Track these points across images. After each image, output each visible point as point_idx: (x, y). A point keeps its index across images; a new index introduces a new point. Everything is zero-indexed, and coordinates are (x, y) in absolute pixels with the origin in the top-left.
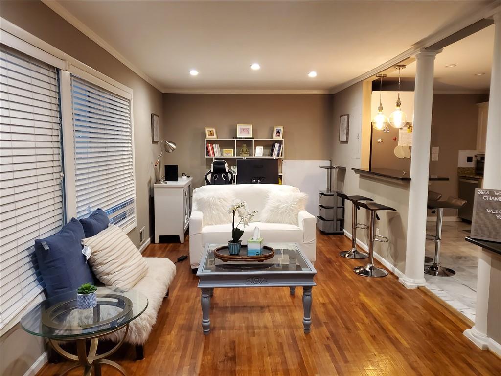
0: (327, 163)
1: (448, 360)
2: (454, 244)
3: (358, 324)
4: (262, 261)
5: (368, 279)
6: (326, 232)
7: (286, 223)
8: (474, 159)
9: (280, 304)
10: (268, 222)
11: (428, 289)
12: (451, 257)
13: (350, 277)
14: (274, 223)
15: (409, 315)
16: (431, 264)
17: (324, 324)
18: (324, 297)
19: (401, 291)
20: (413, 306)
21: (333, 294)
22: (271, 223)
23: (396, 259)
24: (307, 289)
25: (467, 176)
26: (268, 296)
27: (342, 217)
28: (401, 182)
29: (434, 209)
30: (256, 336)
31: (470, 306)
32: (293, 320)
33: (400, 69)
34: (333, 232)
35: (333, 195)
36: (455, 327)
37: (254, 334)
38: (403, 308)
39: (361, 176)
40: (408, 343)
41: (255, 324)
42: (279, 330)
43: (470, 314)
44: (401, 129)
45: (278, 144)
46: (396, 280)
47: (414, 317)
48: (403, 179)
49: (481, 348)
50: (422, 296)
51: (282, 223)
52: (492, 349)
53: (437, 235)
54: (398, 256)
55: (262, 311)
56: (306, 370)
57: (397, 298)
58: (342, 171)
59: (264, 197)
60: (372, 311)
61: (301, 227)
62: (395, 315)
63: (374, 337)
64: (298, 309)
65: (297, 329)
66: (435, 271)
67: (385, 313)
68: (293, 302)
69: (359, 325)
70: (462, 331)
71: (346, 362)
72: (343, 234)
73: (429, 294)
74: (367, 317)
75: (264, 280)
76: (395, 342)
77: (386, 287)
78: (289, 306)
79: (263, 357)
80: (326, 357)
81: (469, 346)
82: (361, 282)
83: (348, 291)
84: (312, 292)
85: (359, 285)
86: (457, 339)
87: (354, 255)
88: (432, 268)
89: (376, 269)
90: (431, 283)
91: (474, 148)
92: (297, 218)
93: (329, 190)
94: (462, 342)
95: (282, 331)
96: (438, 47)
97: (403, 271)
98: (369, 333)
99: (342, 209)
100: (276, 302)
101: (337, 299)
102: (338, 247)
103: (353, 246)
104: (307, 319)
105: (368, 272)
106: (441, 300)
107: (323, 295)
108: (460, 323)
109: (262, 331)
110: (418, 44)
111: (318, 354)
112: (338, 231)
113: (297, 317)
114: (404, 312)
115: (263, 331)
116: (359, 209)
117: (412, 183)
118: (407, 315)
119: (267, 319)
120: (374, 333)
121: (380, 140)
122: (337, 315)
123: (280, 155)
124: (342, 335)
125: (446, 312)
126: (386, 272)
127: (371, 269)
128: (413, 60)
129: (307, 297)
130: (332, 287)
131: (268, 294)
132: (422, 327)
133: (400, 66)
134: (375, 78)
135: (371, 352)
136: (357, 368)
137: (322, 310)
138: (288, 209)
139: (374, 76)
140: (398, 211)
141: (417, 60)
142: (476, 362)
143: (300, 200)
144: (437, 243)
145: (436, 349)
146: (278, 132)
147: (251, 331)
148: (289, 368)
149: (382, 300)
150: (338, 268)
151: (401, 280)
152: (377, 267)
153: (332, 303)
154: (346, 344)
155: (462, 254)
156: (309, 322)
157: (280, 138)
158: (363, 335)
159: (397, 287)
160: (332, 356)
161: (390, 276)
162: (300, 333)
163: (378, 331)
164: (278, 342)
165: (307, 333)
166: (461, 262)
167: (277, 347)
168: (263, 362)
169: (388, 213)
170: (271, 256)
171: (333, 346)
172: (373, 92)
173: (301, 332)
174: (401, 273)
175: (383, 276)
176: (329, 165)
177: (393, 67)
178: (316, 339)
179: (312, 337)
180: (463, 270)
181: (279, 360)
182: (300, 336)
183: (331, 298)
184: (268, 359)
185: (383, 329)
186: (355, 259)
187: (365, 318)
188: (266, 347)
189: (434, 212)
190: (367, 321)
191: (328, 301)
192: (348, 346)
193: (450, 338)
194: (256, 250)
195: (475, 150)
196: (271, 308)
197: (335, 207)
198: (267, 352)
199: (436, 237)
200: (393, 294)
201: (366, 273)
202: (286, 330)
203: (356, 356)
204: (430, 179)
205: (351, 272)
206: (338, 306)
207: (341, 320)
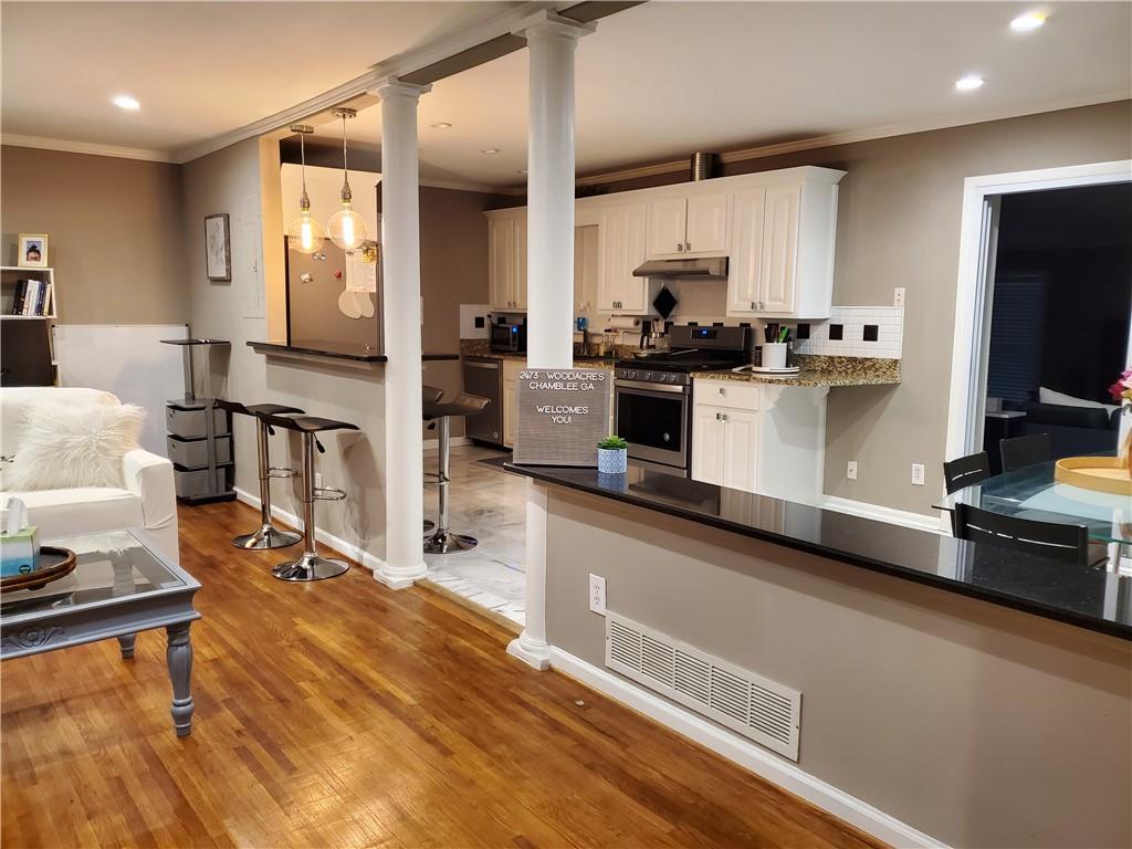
0: (180, 333)
1: (487, 705)
2: (468, 489)
3: (304, 685)
4: (42, 585)
5: (308, 586)
6: (192, 498)
7: (91, 485)
8: (487, 322)
9: (96, 688)
10: (34, 488)
11: (434, 581)
12: (466, 513)
13: (267, 590)
14: (51, 488)
15: (405, 640)
16: (433, 532)
17: (222, 705)
18: (213, 644)
19: (383, 598)
20: (410, 621)
21: (234, 635)
22: (42, 489)
23: (364, 534)
24: (176, 631)
25: (478, 355)
26: (57, 676)
27: (228, 459)
28: (367, 366)
29: (432, 421)
30: (41, 782)
31: (511, 598)
32: (142, 714)
33: (344, 116)
34: (212, 496)
35: (203, 409)
36: (489, 641)
37: (33, 779)
38: (392, 630)
39: (271, 359)
40: (414, 696)
41: (31, 754)
42: (108, 749)
43: (514, 613)
44: (350, 253)
45: (37, 283)
46: (368, 577)
47: (415, 643)
48: (370, 359)
49: (539, 669)
50: (424, 597)
51: (76, 486)
52: (557, 666)
53: (442, 473)
54: (369, 525)
55: (49, 715)
56: (197, 819)
57: (376, 612)
58: (221, 350)
59: (16, 422)
60: (330, 652)
61: (134, 489)
62: (377, 647)
63: (342, 704)
64: (149, 686)
65: (155, 733)
66: (442, 545)
67: (358, 648)
68: (134, 675)
69: (306, 688)
70: (504, 647)
71: (292, 769)
72: (234, 497)
73: (437, 591)
74: (320, 667)
75: (54, 632)
76: (386, 701)
77: (349, 596)
78: (124, 687)
79: (71, 825)
80: (243, 776)
81: (519, 670)
82: (295, 595)
83: (267, 619)
84: (190, 634)
85: (289, 602)
86: (500, 664)
87: (269, 540)
88: (435, 538)
89: (323, 562)
90: (438, 570)
91: (485, 301)
92: (120, 471)
93: (191, 396)
94: (508, 668)
95: (115, 749)
96: (425, 78)
97: (382, 555)
98: (330, 697)
99: (228, 439)
100: (85, 685)
101: (245, 644)
102: (227, 528)
103: (265, 521)
104: (181, 701)
105: (305, 571)
106: (460, 597)
107: (209, 641)
108: (497, 632)
109: (56, 763)
110: (384, 67)
111: (222, 772)
112: (223, 492)
113: (153, 707)
114: (395, 636)
115: (58, 764)
116: (272, 433)
117: (390, 367)
118: (401, 641)
119: (66, 731)
120: (340, 695)
121: (305, 277)
122: (250, 677)
123: (46, 310)
124: (272, 718)
125: (472, 618)
126: (345, 565)
127: (311, 562)
128: (374, 100)
129: (180, 648)
130: (228, 619)
131: (55, 672)
132: (432, 658)
133: (344, 110)
134: (287, 133)
135: (341, 735)
136: (316, 776)
137: (213, 674)
138: (93, 448)
139: (284, 129)
140: (362, 430)
141: (382, 101)
142: (535, 696)
143: (125, 424)
144: (441, 488)
145: (466, 693)
146: (33, 249)
147: (20, 774)
148: (151, 829)
149: (346, 623)
150: (235, 576)
151: (379, 575)
152: (323, 557)
153: (233, 654)
154: (283, 734)
155: (484, 506)
156: (188, 707)
157: (41, 265)
158: (318, 704)
159: (372, 592)
160: (257, 768)
161: (353, 571)
162: (168, 741)
163: (348, 688)
164: (108, 779)
165: (184, 735)
166: (483, 519)
167: (108, 791)
168: (76, 838)
169: (341, 437)
170: (65, 570)
171: (255, 746)
172: (284, 164)
173: (170, 738)
174: (377, 560)
175: (340, 574)
176: (184, 337)
177: (329, 112)
178: (209, 742)
179: (200, 742)
180: (490, 534)
181: (118, 819)
182: (168, 747)
183: (230, 642)
184: (89, 827)
185: (359, 682)
186: (270, 548)
187: (316, 669)
188: (76, 798)
189: (432, 427)
190: (321, 673)
191: (224, 652)
192: (291, 738)
193: (485, 664)
194: (19, 560)
195: (487, 303)
196: (72, 703)
197: (211, 438)
198: (82, 808)
199: (439, 476)
200: (367, 606)
201: (302, 573)
202: (128, 744)
203: (311, 752)
204: (424, 358)
205: (266, 578)
206: (251, 659)
207: (262, 684)
